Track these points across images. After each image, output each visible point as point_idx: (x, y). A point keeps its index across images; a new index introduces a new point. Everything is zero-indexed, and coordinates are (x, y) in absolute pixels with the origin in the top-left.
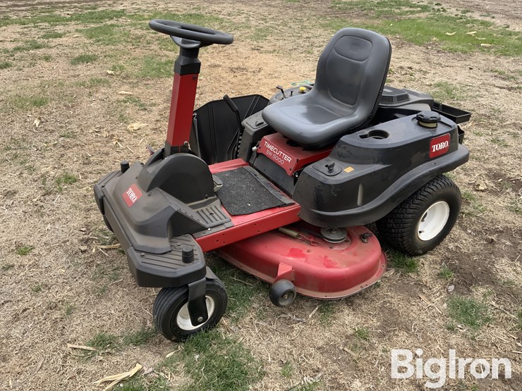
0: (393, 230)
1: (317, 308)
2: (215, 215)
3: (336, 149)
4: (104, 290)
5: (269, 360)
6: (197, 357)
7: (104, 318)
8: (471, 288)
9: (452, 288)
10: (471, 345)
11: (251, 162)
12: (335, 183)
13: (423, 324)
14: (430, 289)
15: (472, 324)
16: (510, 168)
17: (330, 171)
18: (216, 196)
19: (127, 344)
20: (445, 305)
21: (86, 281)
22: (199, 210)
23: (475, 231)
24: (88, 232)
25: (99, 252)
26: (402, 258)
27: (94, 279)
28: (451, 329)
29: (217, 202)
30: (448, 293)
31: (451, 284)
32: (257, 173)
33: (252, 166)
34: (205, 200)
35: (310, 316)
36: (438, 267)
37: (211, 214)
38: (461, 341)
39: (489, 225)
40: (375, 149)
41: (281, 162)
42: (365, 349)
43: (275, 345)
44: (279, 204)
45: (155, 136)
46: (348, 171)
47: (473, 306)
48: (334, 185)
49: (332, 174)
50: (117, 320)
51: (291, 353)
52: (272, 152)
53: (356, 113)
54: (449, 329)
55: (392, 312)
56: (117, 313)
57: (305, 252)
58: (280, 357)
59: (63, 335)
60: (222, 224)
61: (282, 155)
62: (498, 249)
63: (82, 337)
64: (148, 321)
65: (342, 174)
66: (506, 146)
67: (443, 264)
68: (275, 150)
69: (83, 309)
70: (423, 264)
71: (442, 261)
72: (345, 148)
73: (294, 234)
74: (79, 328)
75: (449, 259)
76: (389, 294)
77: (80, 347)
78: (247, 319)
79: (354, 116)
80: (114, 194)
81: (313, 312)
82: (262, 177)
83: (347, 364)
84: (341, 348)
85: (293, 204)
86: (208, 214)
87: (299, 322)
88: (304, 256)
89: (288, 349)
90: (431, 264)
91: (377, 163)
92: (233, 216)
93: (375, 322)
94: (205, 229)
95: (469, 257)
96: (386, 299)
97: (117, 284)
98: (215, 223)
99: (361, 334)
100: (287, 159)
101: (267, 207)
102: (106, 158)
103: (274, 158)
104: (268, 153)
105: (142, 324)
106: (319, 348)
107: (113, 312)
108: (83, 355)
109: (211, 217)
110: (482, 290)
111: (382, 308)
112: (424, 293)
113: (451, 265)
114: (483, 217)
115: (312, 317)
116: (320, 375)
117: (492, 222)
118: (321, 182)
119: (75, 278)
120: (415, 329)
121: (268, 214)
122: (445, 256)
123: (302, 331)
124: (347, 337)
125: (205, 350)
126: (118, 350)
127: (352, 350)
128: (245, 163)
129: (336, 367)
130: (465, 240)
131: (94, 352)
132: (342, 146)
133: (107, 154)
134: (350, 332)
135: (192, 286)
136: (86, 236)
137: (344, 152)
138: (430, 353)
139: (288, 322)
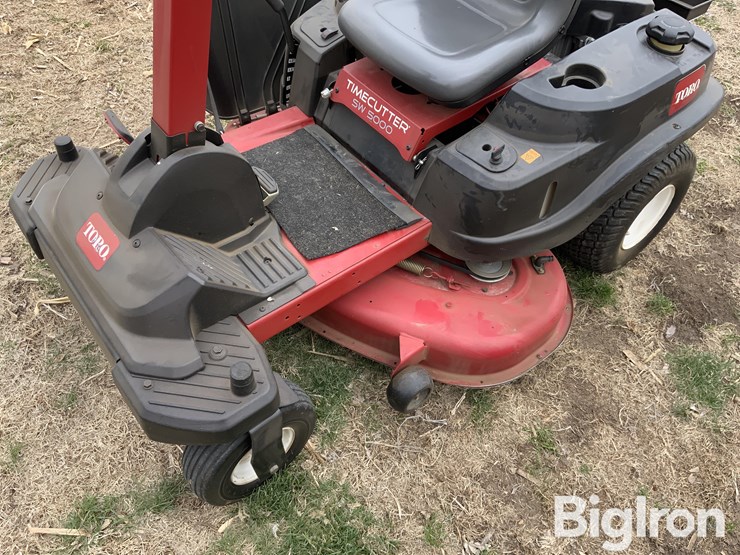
0: (584, 243)
1: (464, 397)
2: (274, 263)
3: (502, 109)
4: (73, 398)
5: (400, 514)
6: (275, 528)
7: (87, 460)
8: (702, 329)
9: (671, 331)
10: (715, 441)
11: (318, 115)
12: (507, 189)
13: (636, 407)
14: (639, 337)
15: (712, 401)
16: (729, 77)
17: (495, 160)
18: (268, 216)
19: (140, 511)
20: (666, 367)
21: (35, 382)
22: (239, 251)
23: (691, 211)
24: (15, 266)
25: (48, 314)
26: (587, 278)
27: (50, 375)
28: (682, 414)
29: (272, 229)
30: (667, 341)
31: (671, 323)
32: (335, 143)
33: (321, 125)
34: (249, 230)
35: (453, 412)
36: (644, 289)
37: (266, 259)
38: (697, 434)
39: (712, 199)
40: (583, 113)
41: (386, 130)
42: (553, 469)
43: (403, 480)
44: (393, 223)
45: (105, 27)
46: (529, 161)
47: (710, 367)
48: (505, 192)
49: (499, 168)
50: (111, 460)
51: (435, 496)
52: (365, 105)
53: (536, 21)
54: (677, 414)
55: (584, 387)
56: (111, 448)
57: (442, 308)
58: (418, 505)
59: (13, 507)
60: (293, 283)
61: (388, 114)
62: (732, 244)
63: (54, 507)
64: (170, 456)
65: (519, 168)
66: (718, 30)
67: (653, 284)
68: (372, 102)
69: (42, 446)
70: (621, 287)
71: (651, 277)
72: (522, 109)
73: (419, 268)
74: (43, 487)
75: (662, 274)
76: (575, 351)
77: (53, 531)
78: (348, 433)
79: (532, 30)
80: (56, 227)
81: (458, 405)
82: (346, 153)
83: (527, 501)
84: (513, 470)
85: (420, 220)
86: (260, 261)
87: (436, 425)
88: (441, 317)
89: (429, 488)
90: (634, 285)
91: (584, 140)
92: (310, 260)
93: (559, 414)
94: (260, 300)
95: (690, 266)
96: (571, 363)
97: (96, 381)
98: (280, 284)
99: (542, 441)
100: (399, 125)
101: (372, 232)
102: (16, 86)
103: (371, 117)
104: (355, 105)
105: (160, 464)
106: (477, 477)
107: (100, 444)
108: (62, 548)
109: (266, 267)
110: (719, 333)
111: (567, 381)
112: (630, 345)
113: (667, 285)
114: (703, 182)
115: (457, 413)
116: (490, 535)
117: (717, 191)
118: (477, 186)
119: (13, 376)
120: (624, 419)
121: (377, 247)
122: (655, 268)
123: (446, 446)
124: (520, 448)
125: (288, 514)
126: (128, 528)
127: (531, 474)
128: (305, 118)
129: (510, 510)
130: (681, 231)
131: (82, 539)
132: (517, 104)
133: (18, 75)
134: (524, 437)
135: (256, 432)
136: (14, 278)
137: (520, 116)
138: (654, 464)
139: (418, 428)
